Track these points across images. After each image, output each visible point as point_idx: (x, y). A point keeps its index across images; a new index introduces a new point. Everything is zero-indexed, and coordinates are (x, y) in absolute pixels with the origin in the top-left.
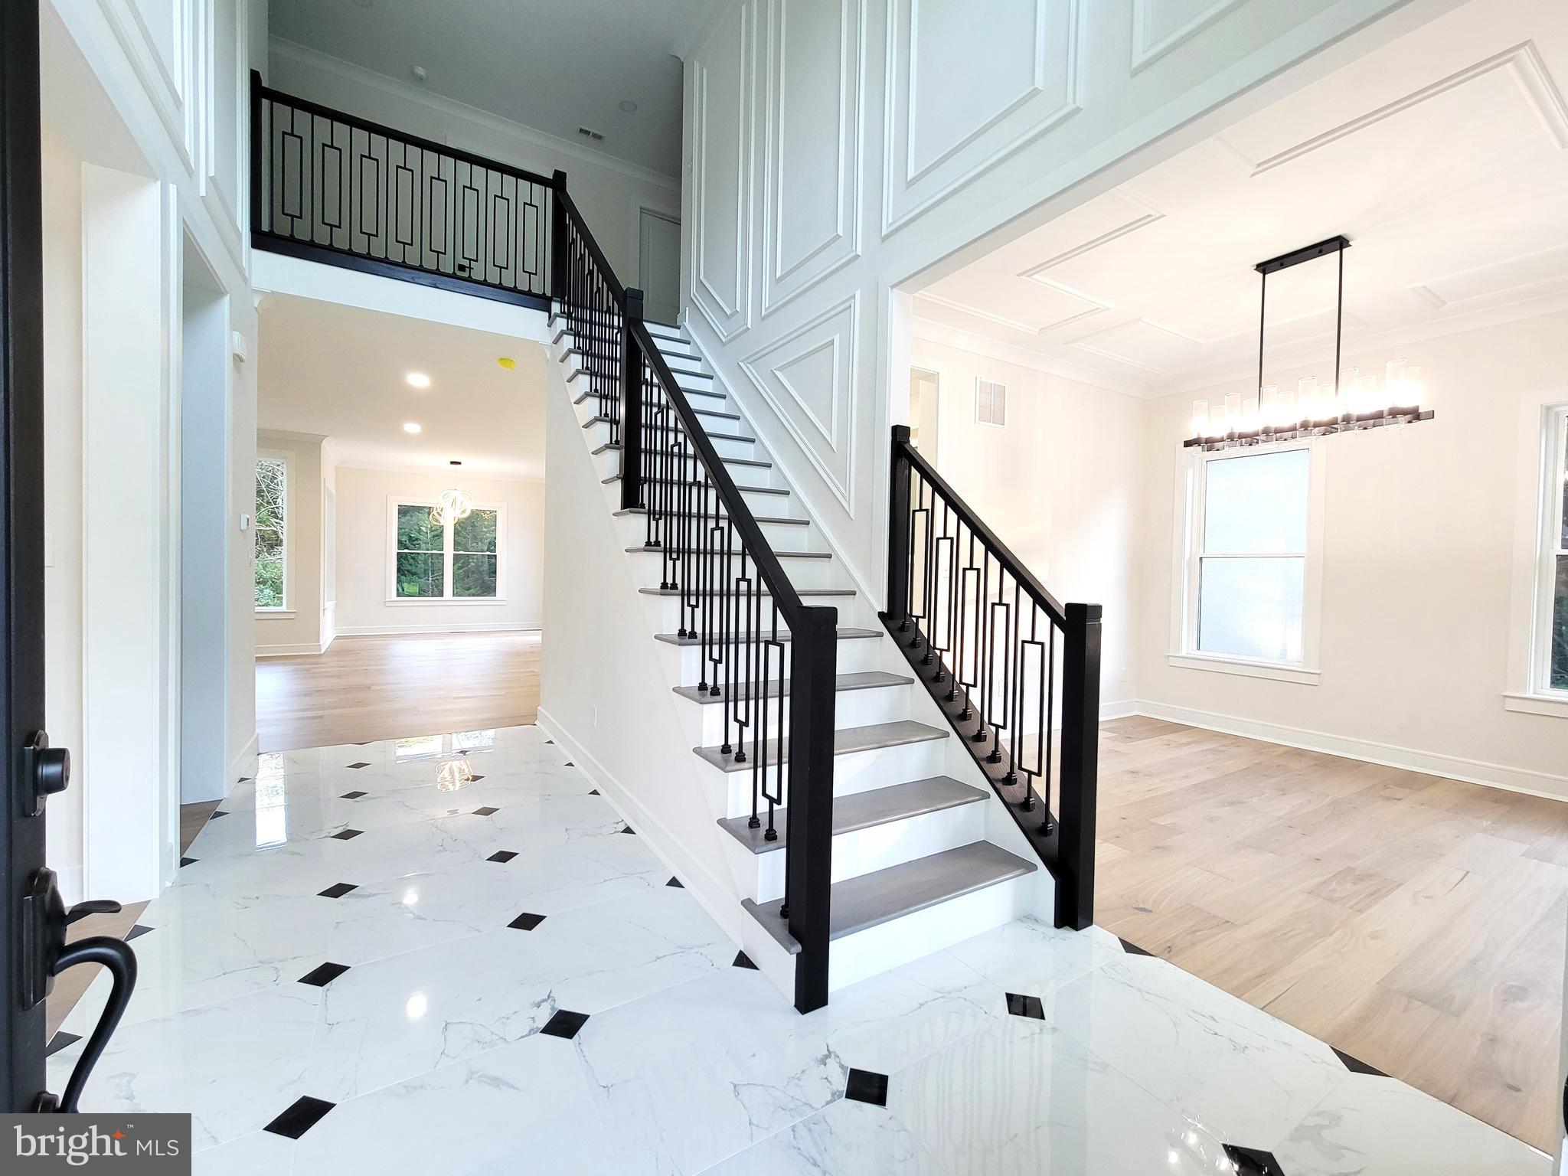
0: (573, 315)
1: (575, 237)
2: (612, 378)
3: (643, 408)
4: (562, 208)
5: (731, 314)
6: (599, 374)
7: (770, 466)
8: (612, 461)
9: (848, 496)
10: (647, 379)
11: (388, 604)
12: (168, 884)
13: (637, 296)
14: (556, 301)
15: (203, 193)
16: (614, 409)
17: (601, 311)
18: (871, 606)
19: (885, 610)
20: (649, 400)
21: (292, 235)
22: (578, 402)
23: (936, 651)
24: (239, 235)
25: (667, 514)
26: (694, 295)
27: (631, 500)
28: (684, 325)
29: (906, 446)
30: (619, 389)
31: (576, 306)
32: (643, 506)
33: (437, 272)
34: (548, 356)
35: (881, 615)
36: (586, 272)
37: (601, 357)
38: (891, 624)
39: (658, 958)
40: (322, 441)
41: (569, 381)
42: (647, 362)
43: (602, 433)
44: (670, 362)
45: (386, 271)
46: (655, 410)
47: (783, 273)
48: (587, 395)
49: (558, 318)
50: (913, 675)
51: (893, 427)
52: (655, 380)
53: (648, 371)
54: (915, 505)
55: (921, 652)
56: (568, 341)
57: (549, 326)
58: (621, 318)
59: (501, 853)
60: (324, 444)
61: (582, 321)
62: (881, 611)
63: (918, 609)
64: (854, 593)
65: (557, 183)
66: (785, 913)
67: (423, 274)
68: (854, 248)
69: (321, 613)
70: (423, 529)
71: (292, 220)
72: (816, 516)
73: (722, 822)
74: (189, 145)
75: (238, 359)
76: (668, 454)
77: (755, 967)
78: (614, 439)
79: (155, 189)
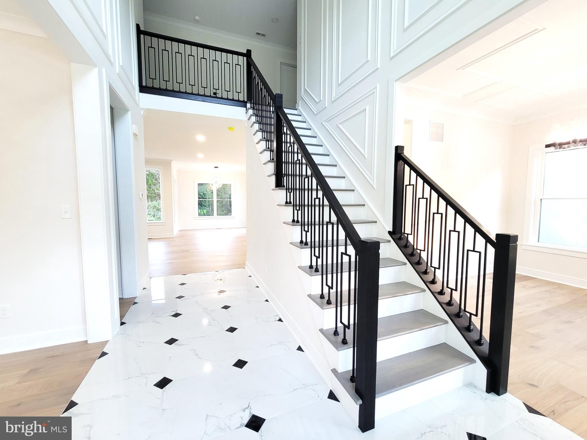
0: (255, 108)
1: (255, 76)
2: (271, 132)
3: (283, 144)
4: (250, 64)
5: (318, 102)
6: (265, 131)
7: (336, 166)
8: (271, 168)
9: (373, 179)
10: (285, 132)
11: (196, 219)
12: (115, 333)
13: (280, 96)
14: (249, 103)
15: (117, 72)
16: (271, 145)
17: (266, 105)
18: (384, 228)
19: (391, 230)
20: (286, 141)
21: (153, 86)
22: (257, 143)
23: (417, 250)
24: (134, 88)
25: (294, 189)
26: (303, 95)
27: (279, 184)
28: (299, 108)
29: (402, 155)
30: (274, 137)
31: (256, 104)
32: (284, 186)
33: (204, 95)
34: (246, 125)
35: (389, 232)
36: (260, 89)
37: (266, 124)
38: (394, 236)
39: (295, 390)
40: (171, 162)
41: (254, 135)
42: (285, 125)
43: (267, 155)
44: (294, 124)
45: (185, 96)
46: (288, 145)
47: (342, 81)
48: (261, 140)
49: (249, 110)
50: (406, 261)
51: (396, 147)
52: (288, 132)
53: (285, 128)
54: (406, 182)
55: (410, 251)
56: (253, 119)
57: (246, 113)
58: (274, 108)
59: (231, 328)
60: (173, 163)
61: (258, 110)
62: (389, 230)
63: (408, 230)
64: (376, 222)
65: (248, 54)
66: (352, 379)
67: (199, 96)
68: (376, 65)
69: (174, 222)
70: (208, 190)
71: (153, 80)
72: (358, 187)
73: (321, 330)
74: (110, 53)
75: (135, 135)
76: (294, 163)
77: (338, 401)
78: (272, 158)
79: (95, 71)
